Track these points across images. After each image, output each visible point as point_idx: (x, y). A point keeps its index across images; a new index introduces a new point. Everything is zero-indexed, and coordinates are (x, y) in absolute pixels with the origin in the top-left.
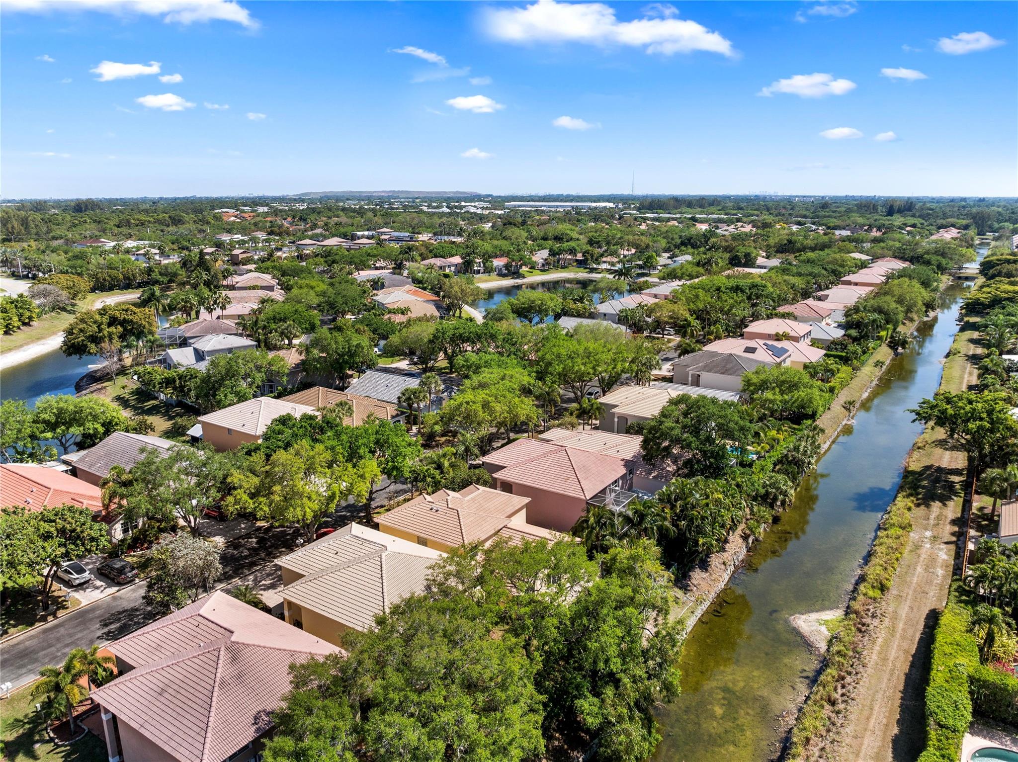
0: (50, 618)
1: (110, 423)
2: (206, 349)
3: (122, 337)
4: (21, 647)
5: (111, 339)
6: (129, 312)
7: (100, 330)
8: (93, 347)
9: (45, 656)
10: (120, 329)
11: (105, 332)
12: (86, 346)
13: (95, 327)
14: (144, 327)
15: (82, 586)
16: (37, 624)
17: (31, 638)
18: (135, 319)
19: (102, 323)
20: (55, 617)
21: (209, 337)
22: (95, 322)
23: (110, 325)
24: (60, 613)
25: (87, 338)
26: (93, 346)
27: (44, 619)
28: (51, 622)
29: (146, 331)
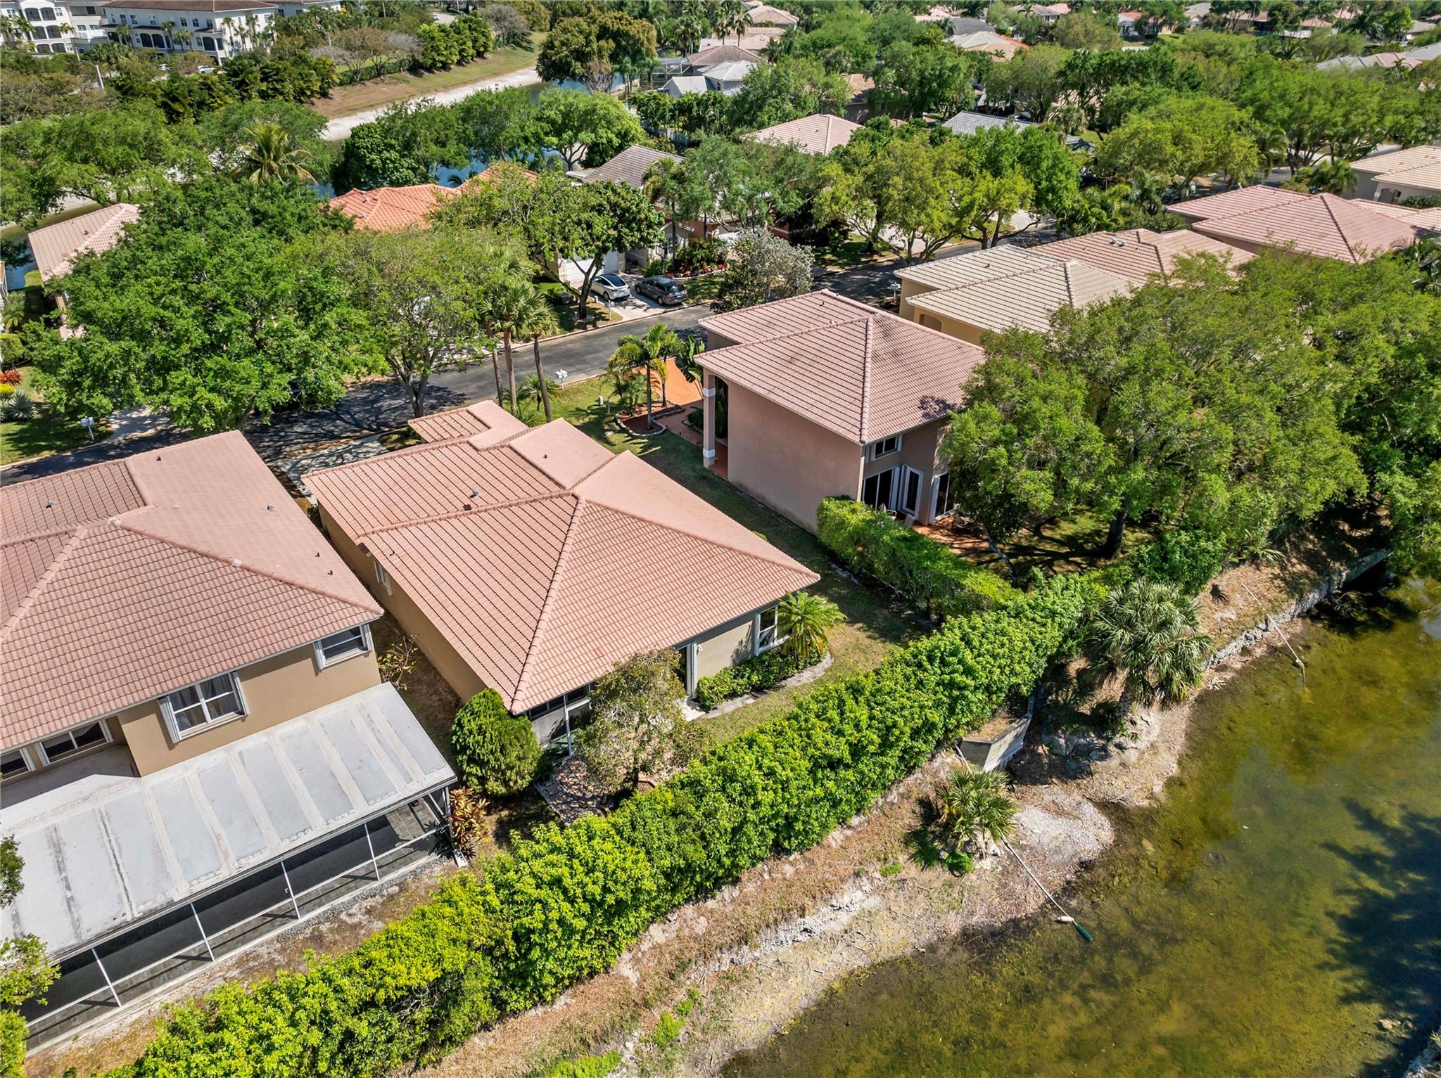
0: (590, 327)
1: (626, 134)
2: (725, 78)
3: (614, 58)
4: (563, 348)
5: (601, 57)
6: (624, 22)
7: (588, 43)
8: (578, 68)
9: (595, 359)
10: (612, 44)
11: (595, 46)
12: (569, 64)
13: (582, 39)
14: (642, 44)
15: (620, 301)
16: (576, 331)
17: (572, 342)
18: (632, 30)
19: (590, 34)
20: (595, 327)
21: (726, 64)
22: (581, 32)
23: (599, 38)
24: (600, 324)
25: (571, 52)
26: (578, 64)
27: (583, 327)
28: (591, 331)
29: (644, 50)
